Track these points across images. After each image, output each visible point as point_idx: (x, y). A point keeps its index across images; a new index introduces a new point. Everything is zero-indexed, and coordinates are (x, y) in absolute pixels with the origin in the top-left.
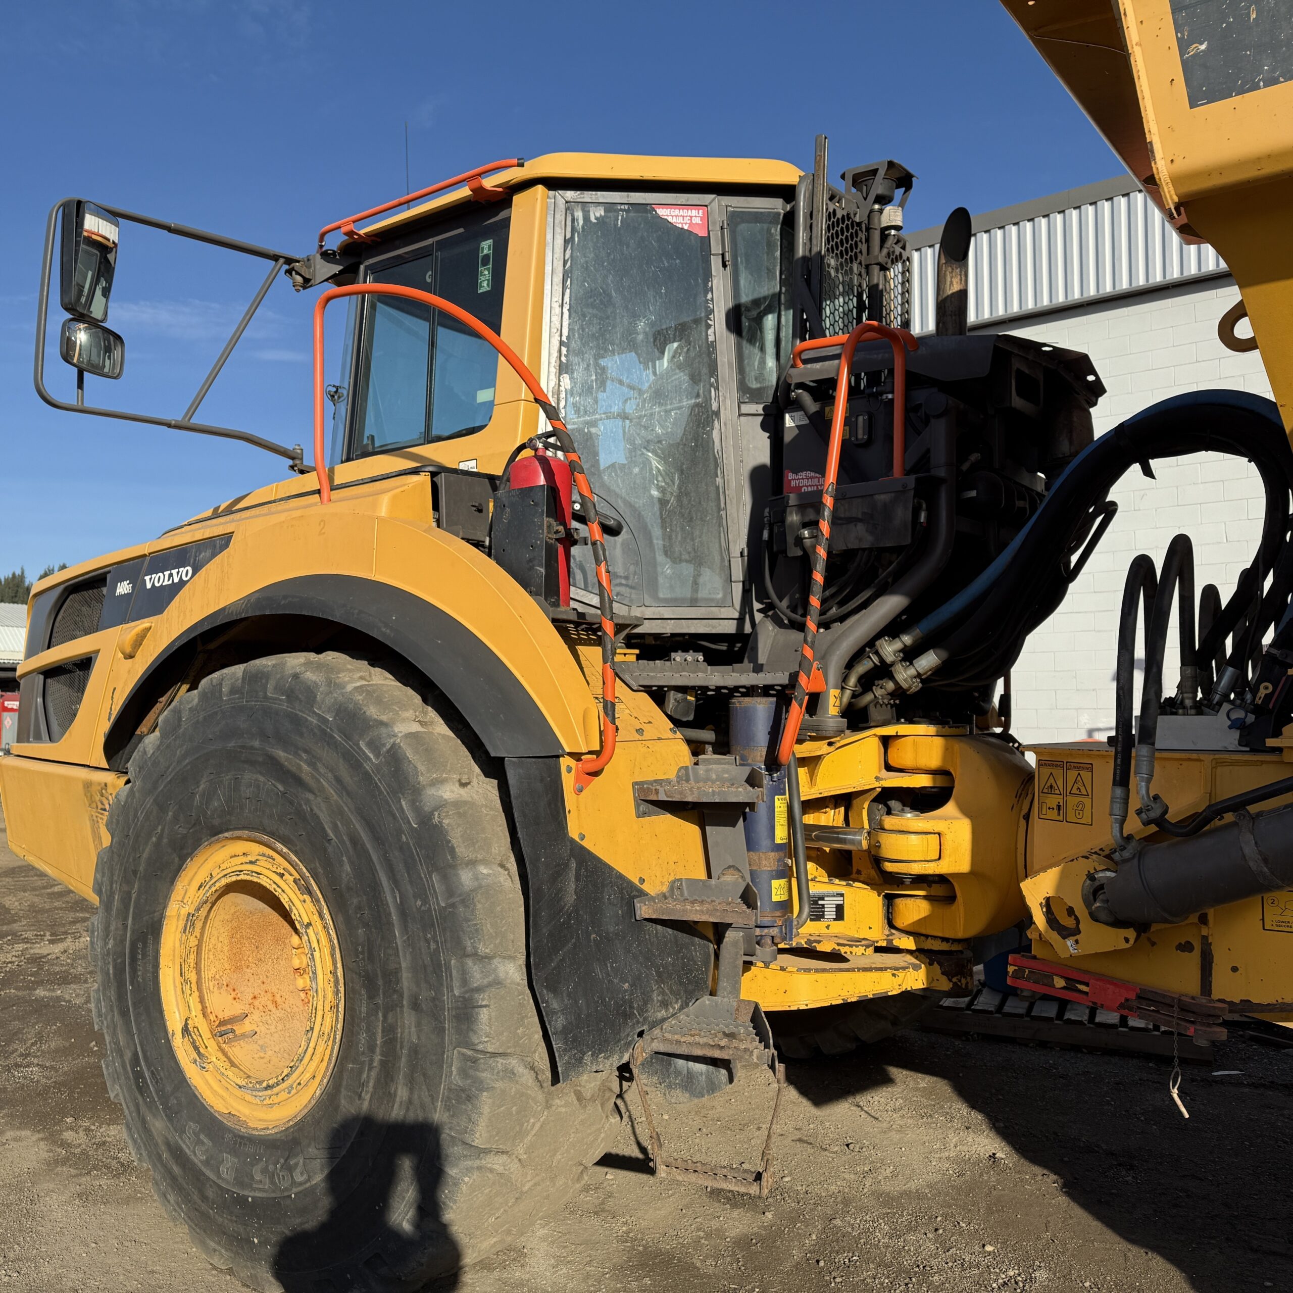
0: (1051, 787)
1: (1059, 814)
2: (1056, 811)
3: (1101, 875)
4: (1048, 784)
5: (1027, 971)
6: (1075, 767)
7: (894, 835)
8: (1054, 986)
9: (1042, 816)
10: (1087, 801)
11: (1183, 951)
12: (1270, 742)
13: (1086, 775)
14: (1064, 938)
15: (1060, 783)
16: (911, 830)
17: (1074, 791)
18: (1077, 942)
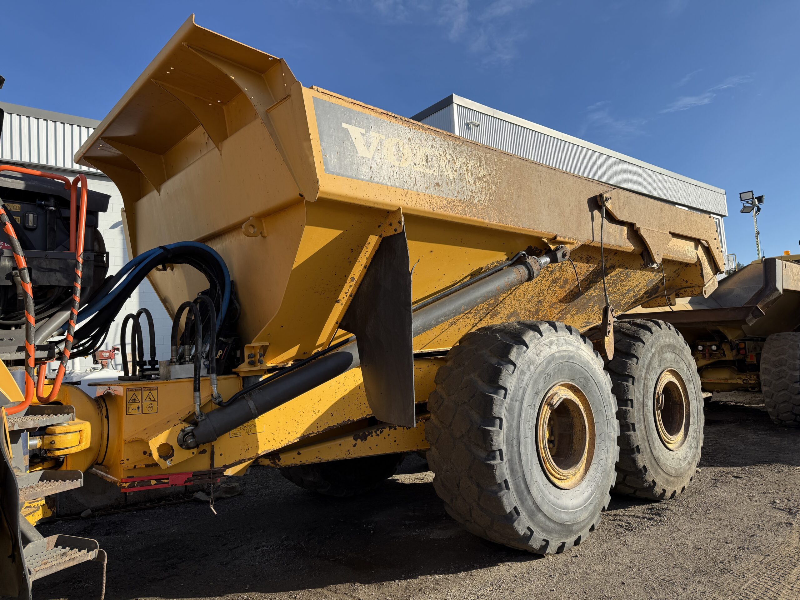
0: (134, 399)
1: (139, 411)
2: (137, 410)
3: (188, 429)
4: (133, 398)
5: (136, 483)
6: (148, 389)
7: (65, 435)
8: (151, 485)
9: (128, 414)
10: (155, 403)
11: (202, 454)
12: (234, 370)
13: (154, 393)
14: (165, 460)
15: (139, 397)
16: (72, 431)
17: (148, 399)
18: (171, 460)
